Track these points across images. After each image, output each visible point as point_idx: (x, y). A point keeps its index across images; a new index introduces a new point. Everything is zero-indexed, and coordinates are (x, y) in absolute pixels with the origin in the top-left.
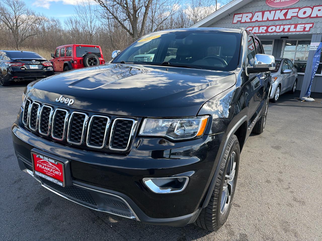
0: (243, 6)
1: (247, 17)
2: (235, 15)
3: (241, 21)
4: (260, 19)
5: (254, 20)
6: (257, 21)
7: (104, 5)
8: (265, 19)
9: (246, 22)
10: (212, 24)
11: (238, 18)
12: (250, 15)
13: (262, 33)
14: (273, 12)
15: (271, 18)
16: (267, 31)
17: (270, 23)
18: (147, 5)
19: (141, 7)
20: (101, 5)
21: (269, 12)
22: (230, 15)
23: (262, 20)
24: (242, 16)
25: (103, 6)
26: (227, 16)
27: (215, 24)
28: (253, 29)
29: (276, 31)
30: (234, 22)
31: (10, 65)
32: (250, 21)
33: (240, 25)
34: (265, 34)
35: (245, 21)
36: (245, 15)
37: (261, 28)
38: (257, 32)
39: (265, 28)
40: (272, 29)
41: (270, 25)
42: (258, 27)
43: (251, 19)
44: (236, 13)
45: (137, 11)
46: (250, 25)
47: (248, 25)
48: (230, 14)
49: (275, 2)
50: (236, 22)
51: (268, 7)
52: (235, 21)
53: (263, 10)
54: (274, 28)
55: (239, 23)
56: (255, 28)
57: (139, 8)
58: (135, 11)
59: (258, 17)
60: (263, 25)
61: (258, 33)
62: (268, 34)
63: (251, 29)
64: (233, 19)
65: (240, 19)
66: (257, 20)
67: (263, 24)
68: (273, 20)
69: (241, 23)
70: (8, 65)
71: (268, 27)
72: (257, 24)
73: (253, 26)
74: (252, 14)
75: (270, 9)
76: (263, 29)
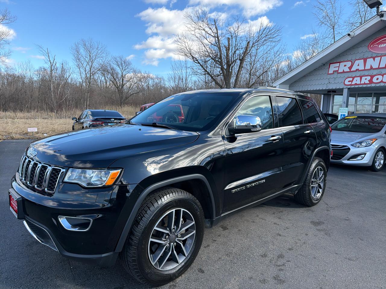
0: (340, 54)
1: (345, 66)
2: (331, 65)
3: (338, 71)
4: (361, 67)
5: (353, 69)
6: (357, 70)
7: (197, 61)
8: (368, 67)
9: (344, 72)
10: (304, 76)
11: (334, 67)
12: (349, 64)
13: (365, 84)
14: (377, 59)
15: (375, 66)
16: (371, 81)
17: (375, 72)
18: (242, 58)
19: (235, 61)
20: (194, 61)
21: (372, 59)
22: (324, 65)
23: (364, 69)
24: (339, 66)
25: (197, 63)
26: (321, 66)
27: (307, 76)
28: (353, 80)
29: (383, 81)
30: (329, 73)
31: (91, 123)
32: (349, 71)
33: (337, 75)
34: (369, 86)
35: (343, 70)
36: (342, 64)
37: (363, 78)
38: (358, 82)
39: (369, 78)
40: (377, 79)
41: (374, 74)
42: (359, 78)
43: (350, 68)
44: (331, 63)
45: (231, 65)
46: (350, 74)
47: (346, 75)
48: (325, 63)
49: (379, 47)
50: (332, 73)
51: (372, 53)
52: (331, 71)
53: (365, 57)
54: (380, 77)
55: (336, 73)
56: (355, 79)
57: (233, 62)
58: (229, 65)
59: (358, 65)
60: (365, 75)
61: (361, 84)
62: (373, 85)
63: (351, 79)
64: (328, 69)
65: (337, 69)
66: (359, 69)
67: (366, 73)
68: (379, 68)
69: (338, 73)
70: (90, 124)
71: (372, 77)
72: (358, 74)
73: (354, 76)
74: (351, 62)
75: (374, 55)
76: (366, 79)
